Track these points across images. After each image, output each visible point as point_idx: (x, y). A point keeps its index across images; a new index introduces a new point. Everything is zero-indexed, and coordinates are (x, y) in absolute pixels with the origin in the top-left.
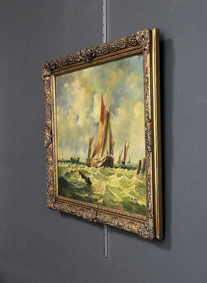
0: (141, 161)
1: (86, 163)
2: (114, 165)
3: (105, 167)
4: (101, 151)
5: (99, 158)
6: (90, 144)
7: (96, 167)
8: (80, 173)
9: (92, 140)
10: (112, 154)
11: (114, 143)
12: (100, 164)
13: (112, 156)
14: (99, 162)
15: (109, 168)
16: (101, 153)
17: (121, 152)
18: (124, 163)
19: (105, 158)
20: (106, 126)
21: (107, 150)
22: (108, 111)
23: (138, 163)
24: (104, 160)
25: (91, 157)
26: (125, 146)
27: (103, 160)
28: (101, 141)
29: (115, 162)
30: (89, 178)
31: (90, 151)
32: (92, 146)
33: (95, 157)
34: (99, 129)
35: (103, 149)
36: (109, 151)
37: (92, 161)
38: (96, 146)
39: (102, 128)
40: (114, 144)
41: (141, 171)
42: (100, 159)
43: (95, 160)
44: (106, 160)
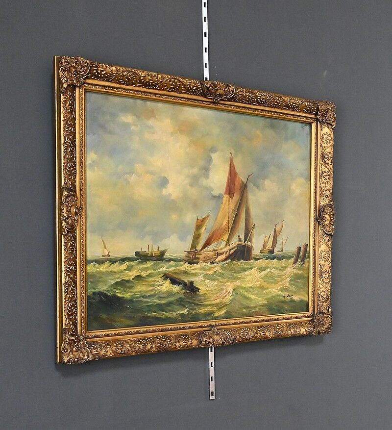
0: (300, 248)
1: (184, 258)
2: (253, 256)
3: (232, 260)
4: (226, 237)
5: (219, 248)
6: (199, 227)
7: (212, 263)
8: (166, 276)
9: (203, 220)
10: (250, 241)
11: (254, 226)
12: (223, 257)
13: (249, 243)
14: (219, 254)
15: (242, 261)
16: (226, 240)
17: (267, 238)
18: (272, 252)
19: (234, 247)
20: (237, 203)
21: (239, 236)
22: (245, 181)
23: (295, 250)
24: (232, 251)
25: (199, 247)
26: (275, 230)
27: (230, 250)
28: (225, 223)
29: (256, 252)
30: (192, 283)
31: (197, 238)
32: (203, 230)
33: (211, 247)
34: (223, 206)
35: (230, 235)
36: (242, 237)
37: (201, 254)
38: (213, 230)
39: (229, 205)
40: (254, 228)
41: (299, 260)
42: (221, 249)
43: (210, 251)
44: (236, 250)
